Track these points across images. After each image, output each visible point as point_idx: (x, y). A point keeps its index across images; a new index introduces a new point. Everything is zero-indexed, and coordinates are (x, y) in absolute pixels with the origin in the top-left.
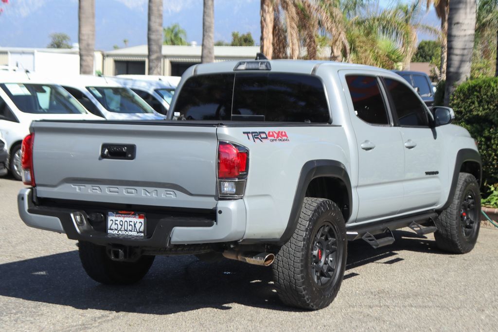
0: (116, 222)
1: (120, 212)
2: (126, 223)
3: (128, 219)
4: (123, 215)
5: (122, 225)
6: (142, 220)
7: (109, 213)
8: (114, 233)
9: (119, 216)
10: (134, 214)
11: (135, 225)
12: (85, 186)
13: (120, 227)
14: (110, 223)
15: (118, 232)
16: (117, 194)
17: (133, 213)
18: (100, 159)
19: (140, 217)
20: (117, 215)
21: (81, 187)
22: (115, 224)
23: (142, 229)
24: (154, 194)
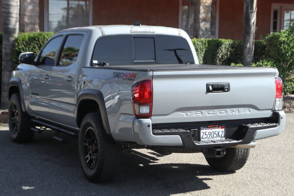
0: (206, 133)
1: (209, 126)
2: (213, 133)
3: (214, 130)
4: (211, 128)
5: (210, 135)
6: (223, 130)
7: (201, 128)
8: (206, 140)
9: (208, 129)
10: (219, 127)
11: (218, 133)
12: (190, 112)
13: (208, 136)
14: (202, 134)
15: (208, 140)
16: (213, 115)
17: (217, 126)
18: (206, 94)
19: (222, 128)
20: (206, 129)
21: (188, 113)
22: (205, 134)
23: (223, 135)
24: (237, 112)
